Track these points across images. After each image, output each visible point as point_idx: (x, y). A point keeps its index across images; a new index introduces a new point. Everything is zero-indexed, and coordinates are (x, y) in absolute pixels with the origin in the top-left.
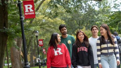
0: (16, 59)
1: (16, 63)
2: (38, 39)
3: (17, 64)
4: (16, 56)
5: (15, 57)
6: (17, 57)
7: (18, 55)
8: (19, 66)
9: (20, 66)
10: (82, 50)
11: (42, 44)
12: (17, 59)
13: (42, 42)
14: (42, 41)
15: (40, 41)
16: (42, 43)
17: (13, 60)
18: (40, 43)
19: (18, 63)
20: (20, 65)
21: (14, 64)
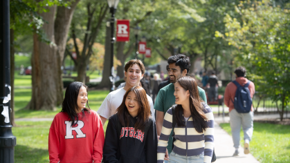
0: (46, 67)
1: (45, 81)
2: (116, 20)
3: (47, 84)
4: (48, 61)
5: (45, 61)
6: (50, 63)
7: (55, 56)
8: (55, 90)
9: (57, 91)
10: (131, 136)
11: (126, 36)
12: (48, 68)
13: (128, 30)
14: (125, 27)
15: (120, 26)
16: (125, 32)
17: (38, 71)
18: (120, 32)
19: (51, 80)
20: (57, 88)
21: (39, 83)
